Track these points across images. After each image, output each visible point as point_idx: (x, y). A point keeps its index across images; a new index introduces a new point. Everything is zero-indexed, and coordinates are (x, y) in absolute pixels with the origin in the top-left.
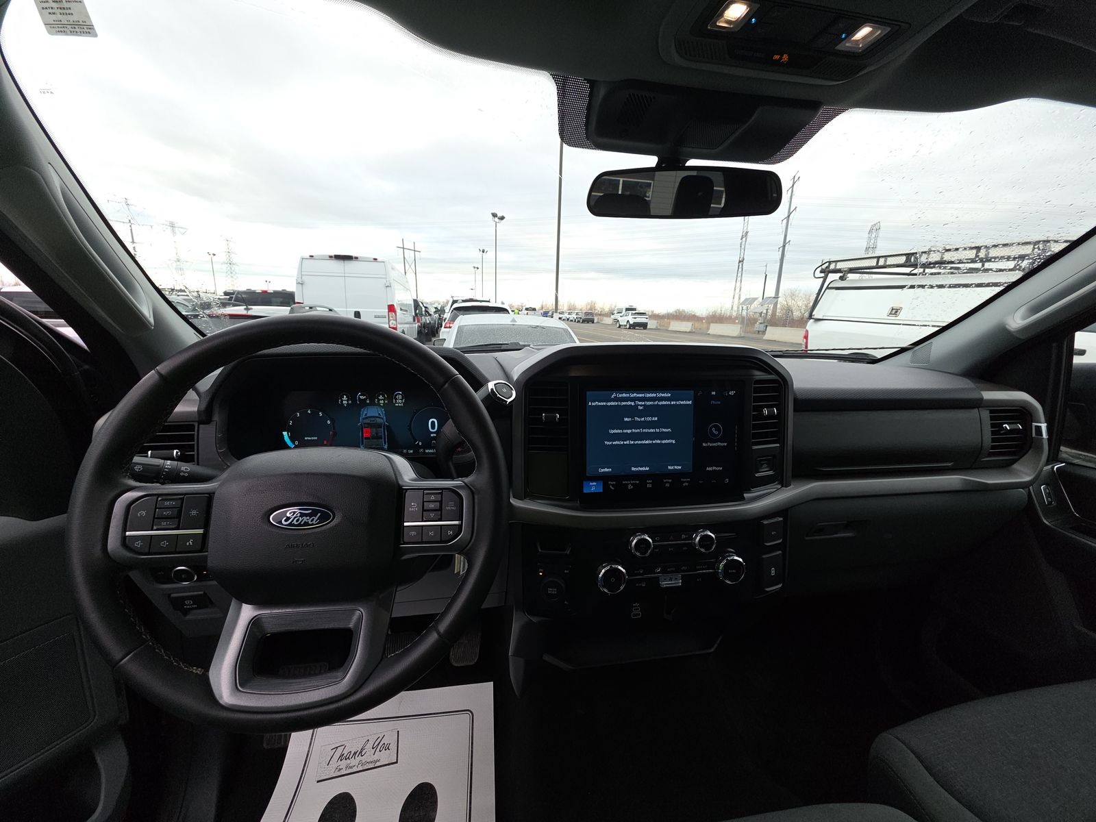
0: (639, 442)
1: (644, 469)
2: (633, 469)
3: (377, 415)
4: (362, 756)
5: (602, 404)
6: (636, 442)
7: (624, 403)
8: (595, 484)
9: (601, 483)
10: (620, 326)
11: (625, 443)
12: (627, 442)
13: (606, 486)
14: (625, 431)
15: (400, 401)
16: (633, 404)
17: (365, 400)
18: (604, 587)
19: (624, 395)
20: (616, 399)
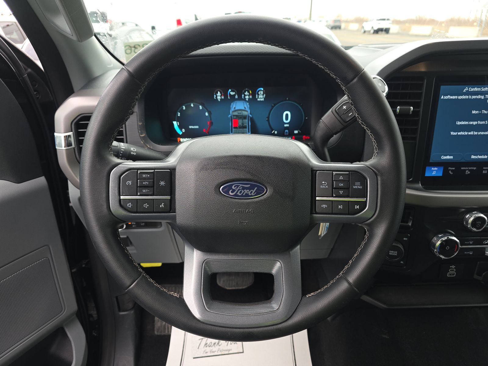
0: (483, 133)
1: (483, 157)
2: (473, 157)
3: (243, 108)
4: (219, 346)
5: (454, 97)
6: (480, 133)
7: (474, 97)
8: (436, 169)
9: (442, 169)
10: (365, 32)
11: (469, 133)
12: (472, 133)
13: (445, 171)
14: (471, 123)
15: (261, 96)
16: (483, 97)
17: (234, 95)
18: (440, 253)
19: (476, 89)
20: (468, 93)
